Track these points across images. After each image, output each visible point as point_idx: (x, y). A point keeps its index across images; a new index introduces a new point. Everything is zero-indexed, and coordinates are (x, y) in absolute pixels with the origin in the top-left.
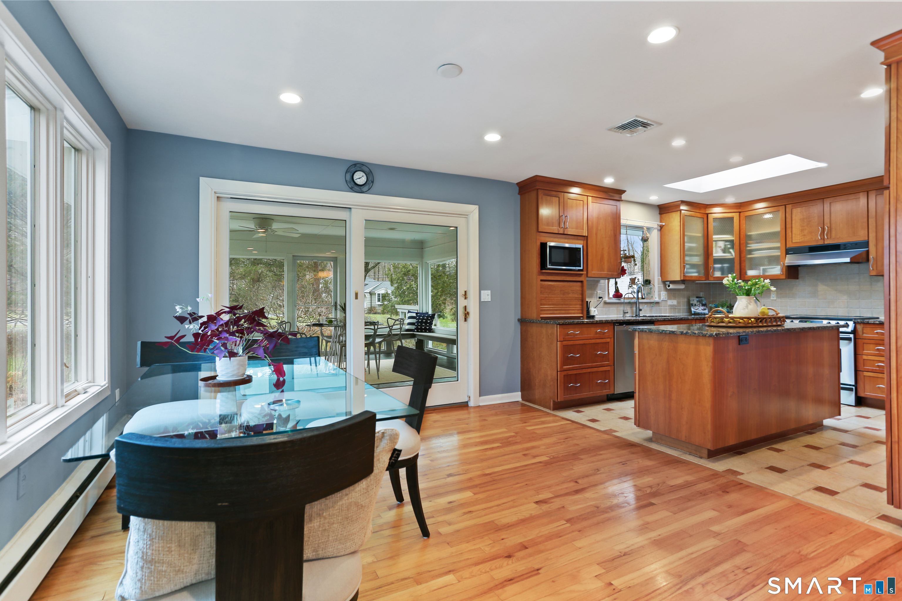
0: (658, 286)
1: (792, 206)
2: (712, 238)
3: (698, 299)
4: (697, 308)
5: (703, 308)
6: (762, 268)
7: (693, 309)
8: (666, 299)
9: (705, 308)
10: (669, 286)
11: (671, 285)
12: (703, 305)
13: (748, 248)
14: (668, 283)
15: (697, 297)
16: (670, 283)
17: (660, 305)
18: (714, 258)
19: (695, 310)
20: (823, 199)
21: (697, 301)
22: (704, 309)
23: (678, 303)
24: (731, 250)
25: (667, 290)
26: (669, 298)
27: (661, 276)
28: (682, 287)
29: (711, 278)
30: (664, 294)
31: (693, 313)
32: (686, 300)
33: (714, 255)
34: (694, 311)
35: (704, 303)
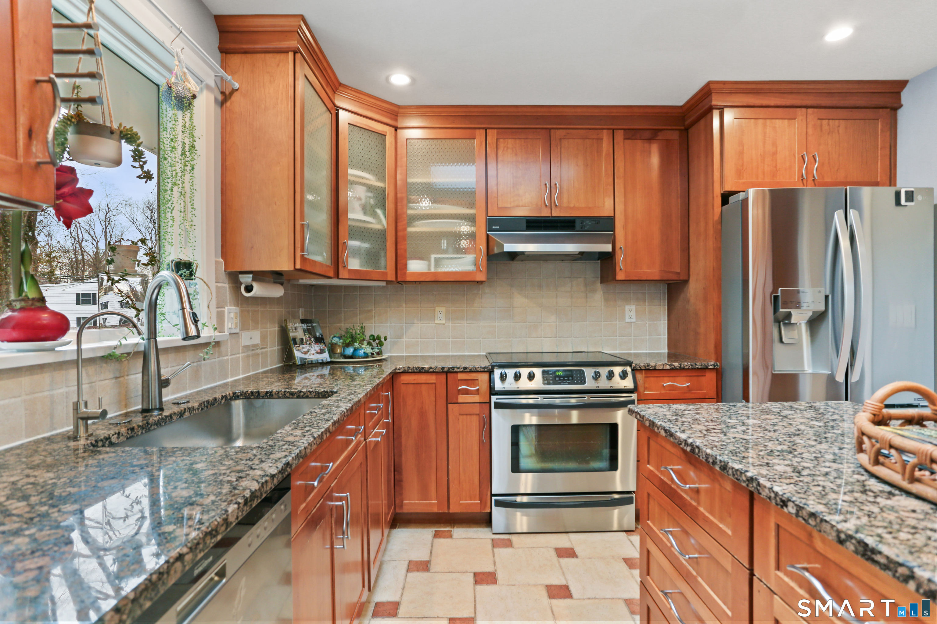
0: (217, 288)
1: (497, 134)
2: (347, 174)
3: (304, 326)
4: (305, 348)
5: (317, 347)
6: (433, 257)
7: (298, 354)
8: (237, 331)
9: (322, 346)
10: (249, 289)
11: (255, 285)
12: (319, 340)
13: (410, 212)
14: (246, 279)
15: (303, 321)
16: (254, 279)
17: (223, 348)
18: (350, 223)
19: (303, 356)
20: (550, 129)
21: (305, 331)
22: (322, 352)
23: (263, 338)
24: (379, 212)
25: (240, 301)
26: (244, 327)
27: (224, 255)
28: (277, 292)
29: (343, 273)
30: (232, 315)
31: (298, 363)
32: (276, 328)
33: (350, 216)
34: (302, 359)
35: (318, 334)
